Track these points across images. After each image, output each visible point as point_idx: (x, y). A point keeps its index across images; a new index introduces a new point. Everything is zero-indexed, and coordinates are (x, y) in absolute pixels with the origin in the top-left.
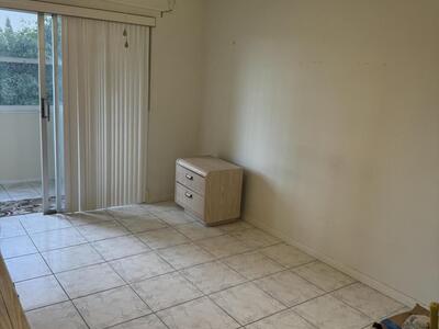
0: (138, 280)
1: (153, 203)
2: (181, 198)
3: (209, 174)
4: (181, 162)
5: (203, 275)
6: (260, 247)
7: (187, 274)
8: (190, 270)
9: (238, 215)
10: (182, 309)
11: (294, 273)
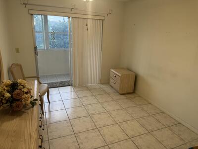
0: (93, 114)
1: (102, 84)
2: (112, 83)
3: (122, 75)
4: (112, 70)
5: (117, 114)
6: (140, 105)
7: (111, 114)
8: (112, 112)
9: (132, 91)
10: (107, 128)
11: (153, 117)
